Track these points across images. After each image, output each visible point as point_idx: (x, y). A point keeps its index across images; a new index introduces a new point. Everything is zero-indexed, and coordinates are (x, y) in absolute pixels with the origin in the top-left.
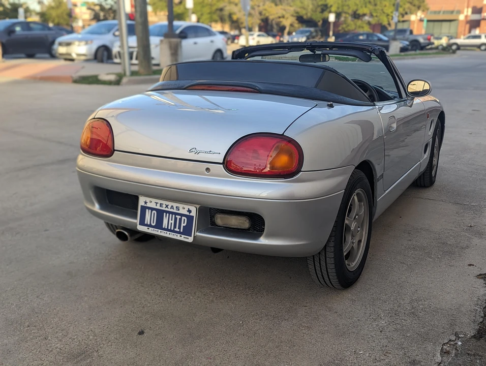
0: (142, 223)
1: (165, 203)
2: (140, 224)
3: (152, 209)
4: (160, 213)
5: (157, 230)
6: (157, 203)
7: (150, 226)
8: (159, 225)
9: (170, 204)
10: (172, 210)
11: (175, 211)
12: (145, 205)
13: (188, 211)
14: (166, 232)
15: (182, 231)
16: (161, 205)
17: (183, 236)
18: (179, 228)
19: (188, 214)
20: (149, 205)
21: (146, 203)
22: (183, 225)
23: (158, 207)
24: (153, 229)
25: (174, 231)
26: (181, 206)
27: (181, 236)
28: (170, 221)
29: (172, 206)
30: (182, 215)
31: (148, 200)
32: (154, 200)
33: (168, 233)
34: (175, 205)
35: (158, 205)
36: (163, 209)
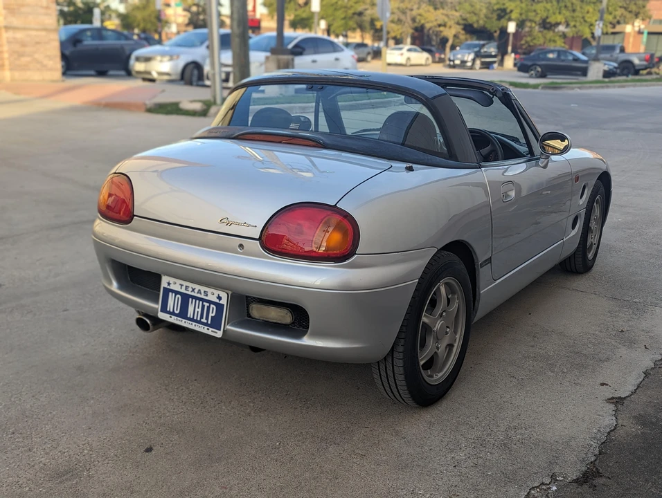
0: (164, 309)
1: (191, 285)
2: (161, 311)
3: (176, 293)
4: (185, 298)
5: (181, 319)
6: (182, 285)
7: (173, 314)
8: (183, 314)
9: (197, 287)
10: (199, 295)
11: (202, 296)
12: (168, 287)
13: (218, 298)
14: (191, 322)
15: (209, 322)
16: (187, 288)
17: (211, 329)
18: (207, 319)
19: (217, 301)
20: (172, 287)
21: (169, 284)
22: (211, 315)
23: (183, 291)
24: (176, 318)
25: (200, 322)
26: (209, 290)
27: (208, 329)
28: (197, 310)
29: (199, 290)
30: (211, 302)
31: (172, 280)
32: (179, 282)
33: (194, 323)
34: (203, 289)
35: (184, 287)
36: (189, 293)
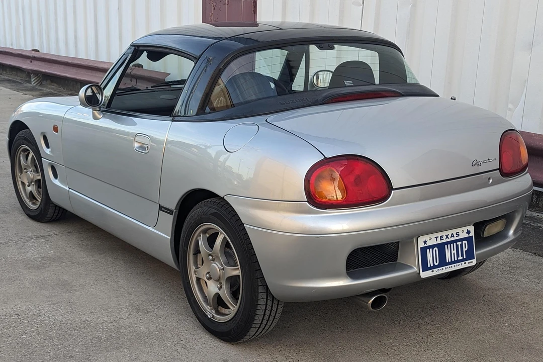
0: (425, 268)
1: (444, 234)
2: (423, 272)
3: (432, 247)
4: (441, 247)
5: (441, 268)
6: (436, 238)
7: (435, 267)
8: (443, 262)
9: (449, 233)
10: (453, 239)
11: (456, 238)
12: (425, 245)
13: (467, 233)
14: (450, 266)
15: (465, 257)
16: (441, 238)
17: (467, 262)
18: (462, 255)
19: (467, 236)
20: (429, 244)
21: (425, 242)
22: (465, 250)
23: (439, 241)
24: (437, 269)
25: (458, 261)
26: (459, 230)
27: (465, 263)
28: (453, 252)
29: (452, 234)
30: (462, 240)
31: (427, 238)
32: (433, 236)
33: (453, 265)
34: (454, 231)
35: (439, 239)
36: (445, 241)
